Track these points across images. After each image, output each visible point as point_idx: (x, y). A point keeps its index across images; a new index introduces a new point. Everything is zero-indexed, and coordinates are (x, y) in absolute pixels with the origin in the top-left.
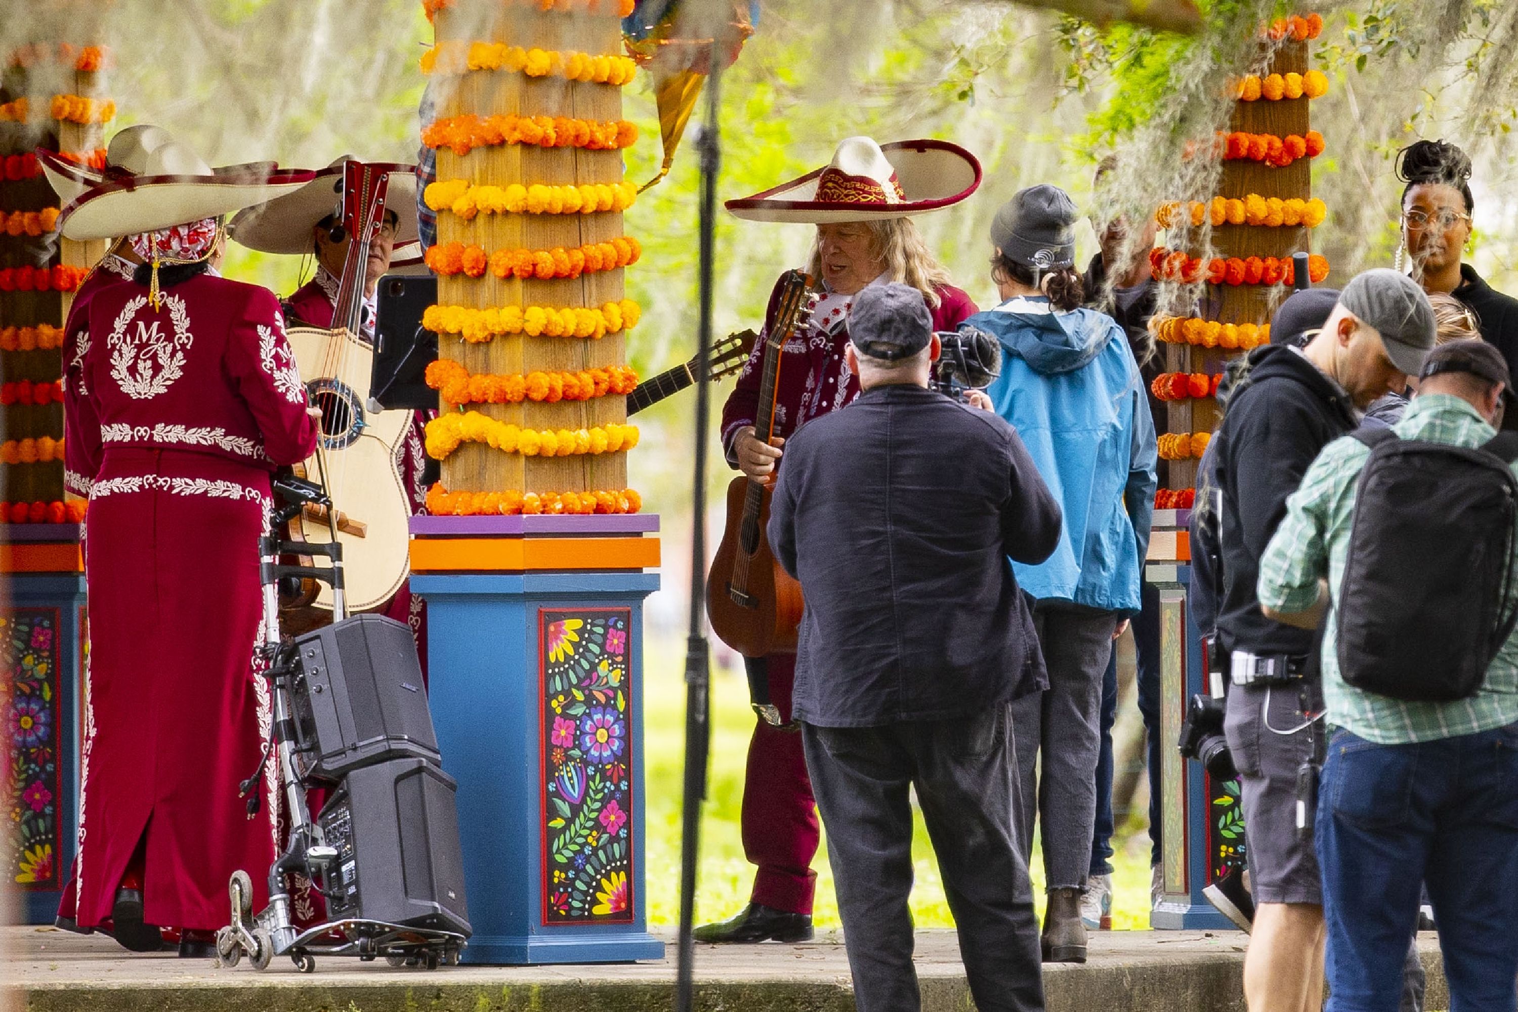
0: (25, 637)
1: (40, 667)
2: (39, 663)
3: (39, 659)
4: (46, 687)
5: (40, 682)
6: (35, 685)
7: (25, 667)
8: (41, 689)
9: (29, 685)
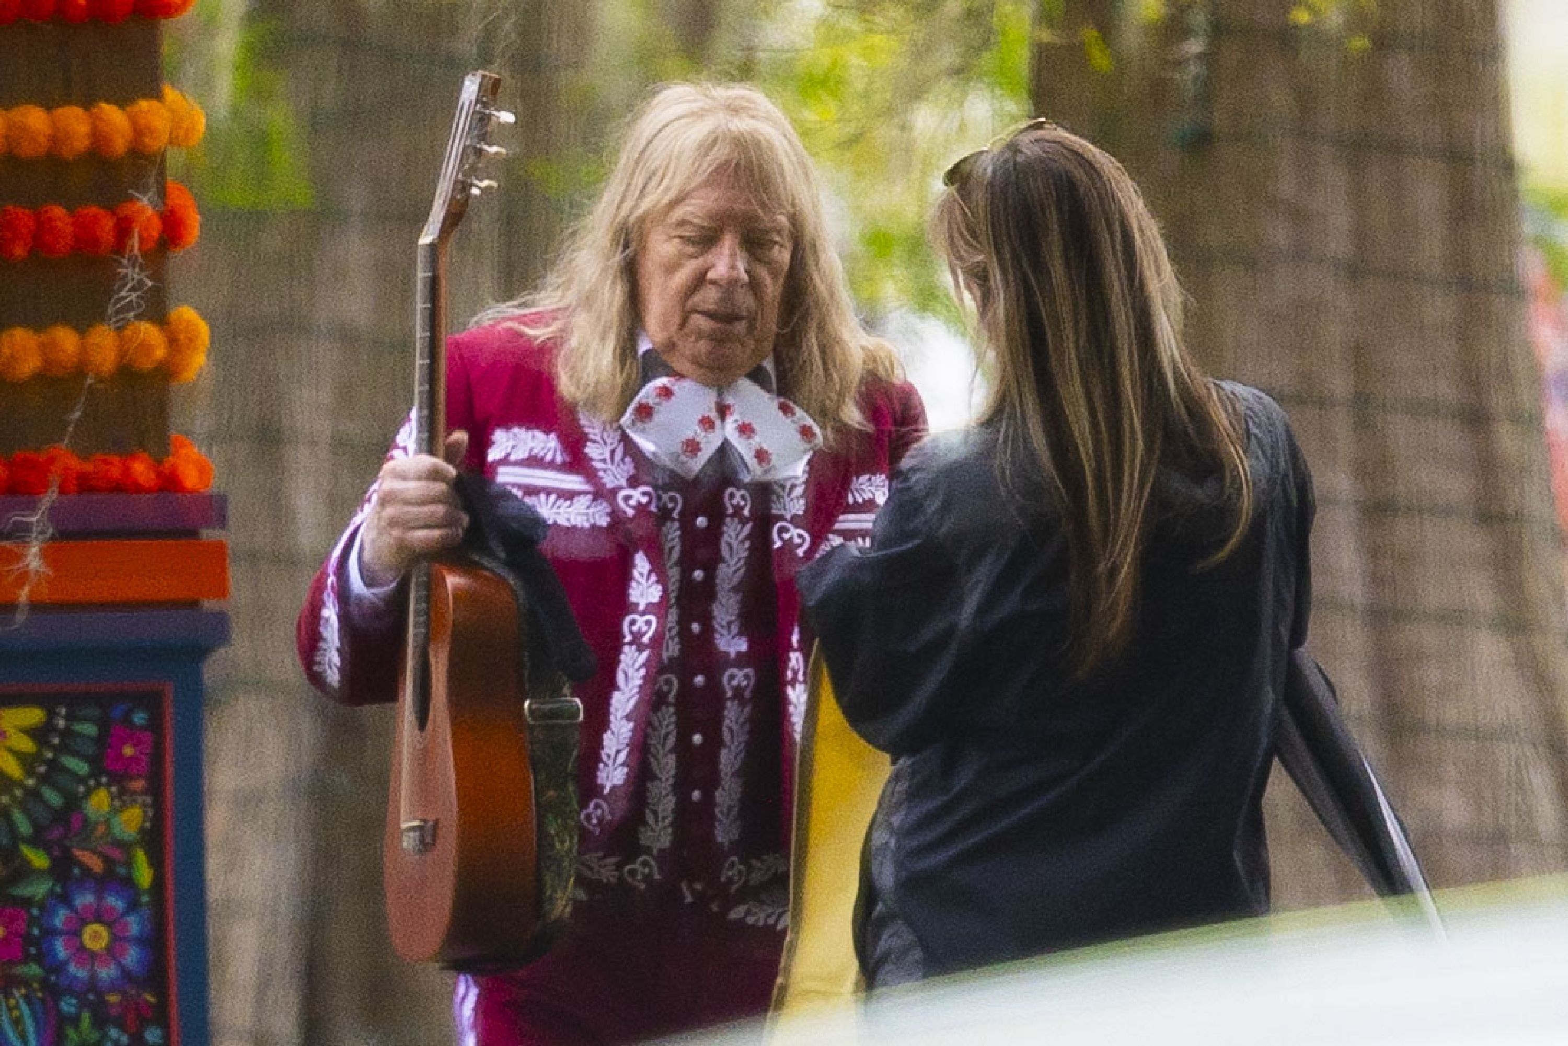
0: (90, 749)
1: (125, 816)
2: (124, 806)
3: (123, 797)
4: (141, 857)
5: (125, 846)
6: (117, 854)
7: (92, 816)
8: (129, 863)
9: (101, 855)
